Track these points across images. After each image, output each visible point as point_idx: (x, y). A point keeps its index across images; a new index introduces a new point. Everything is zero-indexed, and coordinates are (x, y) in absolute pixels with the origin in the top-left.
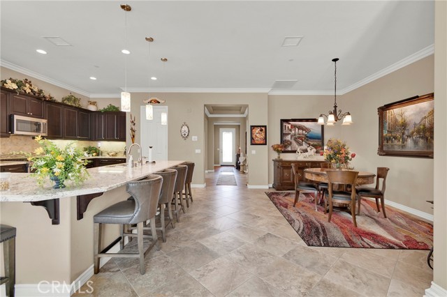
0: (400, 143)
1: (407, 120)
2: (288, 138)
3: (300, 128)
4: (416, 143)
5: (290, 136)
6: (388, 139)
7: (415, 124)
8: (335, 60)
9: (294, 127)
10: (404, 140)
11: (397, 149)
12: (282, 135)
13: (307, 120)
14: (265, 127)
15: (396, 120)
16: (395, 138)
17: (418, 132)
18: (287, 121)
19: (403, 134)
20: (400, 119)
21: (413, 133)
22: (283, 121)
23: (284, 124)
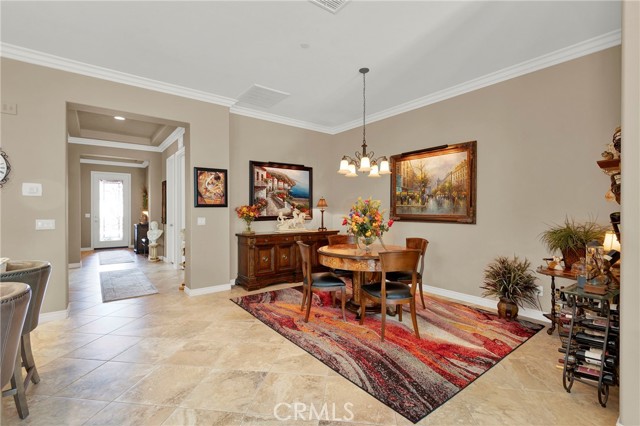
0: (419, 204)
1: (429, 175)
2: (262, 194)
3: (281, 178)
4: (440, 204)
5: (264, 191)
6: (403, 200)
7: (439, 181)
8: (364, 71)
9: (271, 176)
10: (424, 201)
11: (415, 212)
12: (253, 189)
13: (290, 166)
14: (225, 172)
15: (414, 175)
16: (413, 197)
17: (443, 190)
18: (260, 165)
19: (423, 192)
20: (419, 175)
21: (436, 191)
22: (254, 164)
23: (257, 170)
